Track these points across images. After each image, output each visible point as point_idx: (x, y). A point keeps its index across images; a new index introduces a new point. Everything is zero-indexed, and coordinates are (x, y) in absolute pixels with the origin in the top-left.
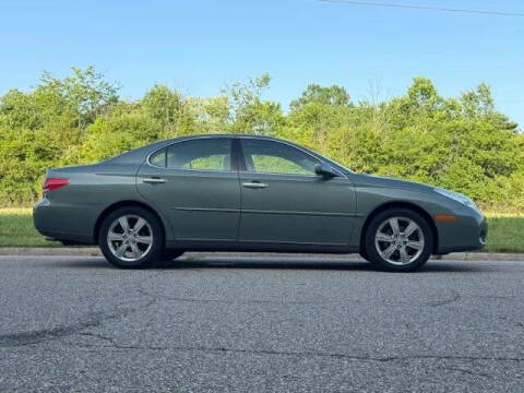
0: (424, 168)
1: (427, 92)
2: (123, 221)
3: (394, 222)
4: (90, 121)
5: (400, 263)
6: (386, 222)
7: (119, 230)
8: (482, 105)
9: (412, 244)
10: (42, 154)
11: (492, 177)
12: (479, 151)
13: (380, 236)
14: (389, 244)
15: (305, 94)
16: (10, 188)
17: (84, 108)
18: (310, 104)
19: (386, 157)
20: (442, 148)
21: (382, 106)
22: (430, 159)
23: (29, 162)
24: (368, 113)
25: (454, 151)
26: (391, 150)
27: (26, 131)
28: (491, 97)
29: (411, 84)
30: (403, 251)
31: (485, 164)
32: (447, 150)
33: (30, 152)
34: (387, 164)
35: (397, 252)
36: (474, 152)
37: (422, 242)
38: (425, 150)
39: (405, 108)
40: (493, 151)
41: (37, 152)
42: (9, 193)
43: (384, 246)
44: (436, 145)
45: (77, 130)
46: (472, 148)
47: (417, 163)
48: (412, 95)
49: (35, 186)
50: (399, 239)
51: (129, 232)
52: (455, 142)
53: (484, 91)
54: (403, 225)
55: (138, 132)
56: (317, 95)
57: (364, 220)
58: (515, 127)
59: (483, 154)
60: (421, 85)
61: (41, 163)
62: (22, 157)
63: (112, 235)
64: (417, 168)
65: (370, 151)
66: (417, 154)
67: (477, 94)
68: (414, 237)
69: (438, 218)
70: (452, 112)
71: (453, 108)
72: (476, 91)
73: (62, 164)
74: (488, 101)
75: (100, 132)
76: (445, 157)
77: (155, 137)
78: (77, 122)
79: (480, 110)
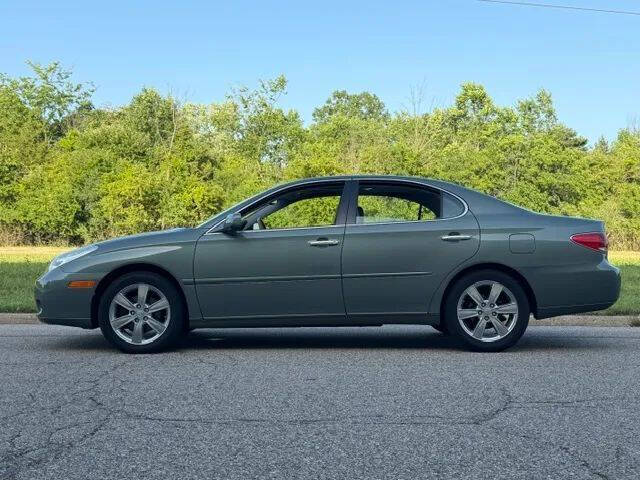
1: (479, 100)
4: (59, 133)
8: (543, 116)
11: (557, 206)
12: (542, 173)
15: (329, 102)
17: (50, 116)
18: (337, 115)
20: (496, 171)
21: (425, 118)
22: (483, 184)
24: (407, 128)
25: (511, 173)
26: (436, 172)
28: (554, 106)
29: (460, 92)
31: (551, 189)
32: (502, 173)
36: (536, 175)
38: (477, 173)
39: (452, 121)
40: (559, 174)
44: (489, 167)
45: (41, 146)
46: (534, 169)
48: (461, 104)
52: (511, 162)
53: (545, 99)
55: (120, 147)
56: (344, 103)
58: (584, 143)
59: (547, 178)
60: (470, 93)
66: (467, 177)
67: (538, 104)
70: (507, 125)
71: (508, 120)
72: (535, 100)
73: (22, 188)
74: (550, 113)
75: (73, 149)
76: (501, 182)
77: (143, 154)
78: (42, 135)
79: (541, 123)
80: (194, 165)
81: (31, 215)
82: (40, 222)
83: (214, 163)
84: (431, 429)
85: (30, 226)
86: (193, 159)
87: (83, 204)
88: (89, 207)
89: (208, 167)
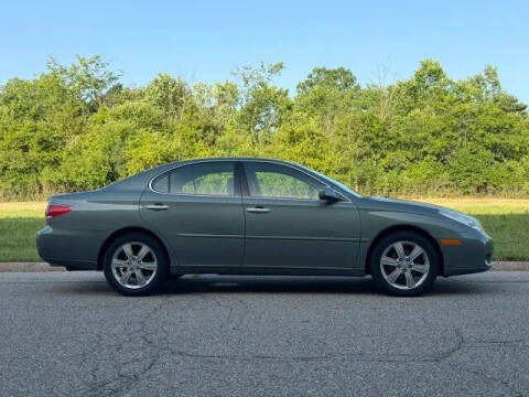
0: (433, 154)
1: (436, 74)
2: (127, 248)
3: (399, 246)
4: (93, 110)
5: (406, 288)
6: (391, 246)
7: (122, 256)
8: (489, 87)
9: (418, 268)
10: (45, 145)
11: (501, 161)
12: (488, 135)
13: (385, 260)
14: (394, 268)
15: (310, 76)
16: (14, 180)
17: (87, 96)
18: (316, 88)
19: (393, 143)
20: (449, 133)
21: (390, 89)
22: (438, 143)
23: (33, 154)
24: (375, 97)
25: (462, 135)
26: (398, 135)
27: (28, 122)
28: (499, 78)
29: (418, 67)
30: (408, 275)
31: (494, 148)
32: (455, 135)
33: (33, 143)
34: (395, 150)
35: (402, 275)
36: (483, 136)
37: (427, 266)
38: (433, 134)
39: (413, 91)
40: (502, 134)
41: (40, 143)
42: (13, 184)
43: (389, 269)
44: (444, 129)
45: (79, 120)
46: (481, 132)
47: (425, 149)
48: (419, 77)
49: (40, 178)
50: (405, 263)
51: (133, 259)
52: (463, 126)
53: (491, 73)
54: (408, 249)
56: (323, 77)
57: (369, 244)
58: (524, 108)
59: (493, 138)
60: (429, 68)
61: (45, 154)
62: (26, 149)
63: (115, 262)
64: (425, 153)
65: (377, 136)
66: (425, 139)
67: (485, 77)
68: (420, 260)
69: (443, 242)
72: (483, 74)
73: (65, 154)
74: (496, 84)
75: (104, 122)
76: (453, 142)
77: (160, 125)
78: (80, 111)
79: (488, 92)
80: (199, 133)
81: (73, 174)
82: (79, 181)
83: (216, 130)
84: (402, 367)
85: (72, 184)
86: (199, 128)
87: (112, 165)
88: (118, 168)
89: (211, 134)
